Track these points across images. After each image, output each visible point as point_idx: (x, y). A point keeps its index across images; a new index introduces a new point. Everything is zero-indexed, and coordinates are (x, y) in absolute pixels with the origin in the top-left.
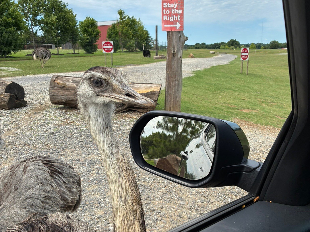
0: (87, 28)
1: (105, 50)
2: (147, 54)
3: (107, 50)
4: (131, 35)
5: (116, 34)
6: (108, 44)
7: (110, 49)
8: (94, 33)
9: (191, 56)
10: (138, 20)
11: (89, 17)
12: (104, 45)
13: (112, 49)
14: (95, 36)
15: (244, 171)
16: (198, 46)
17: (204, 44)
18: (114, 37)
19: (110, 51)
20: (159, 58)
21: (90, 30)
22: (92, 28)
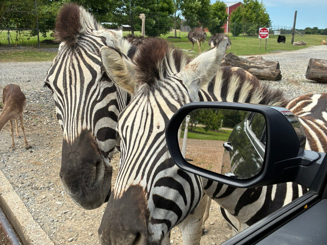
0: (217, 12)
1: (261, 36)
2: (282, 40)
3: (263, 35)
4: (254, 19)
5: (240, 18)
6: (264, 31)
7: (266, 35)
8: (223, 17)
9: (323, 42)
10: (261, 3)
11: (219, 1)
12: (260, 31)
13: (267, 35)
14: (224, 20)
15: (302, 164)
16: (309, 31)
17: (316, 29)
18: (237, 21)
19: (266, 37)
20: (299, 45)
21: (220, 13)
22: (221, 11)
